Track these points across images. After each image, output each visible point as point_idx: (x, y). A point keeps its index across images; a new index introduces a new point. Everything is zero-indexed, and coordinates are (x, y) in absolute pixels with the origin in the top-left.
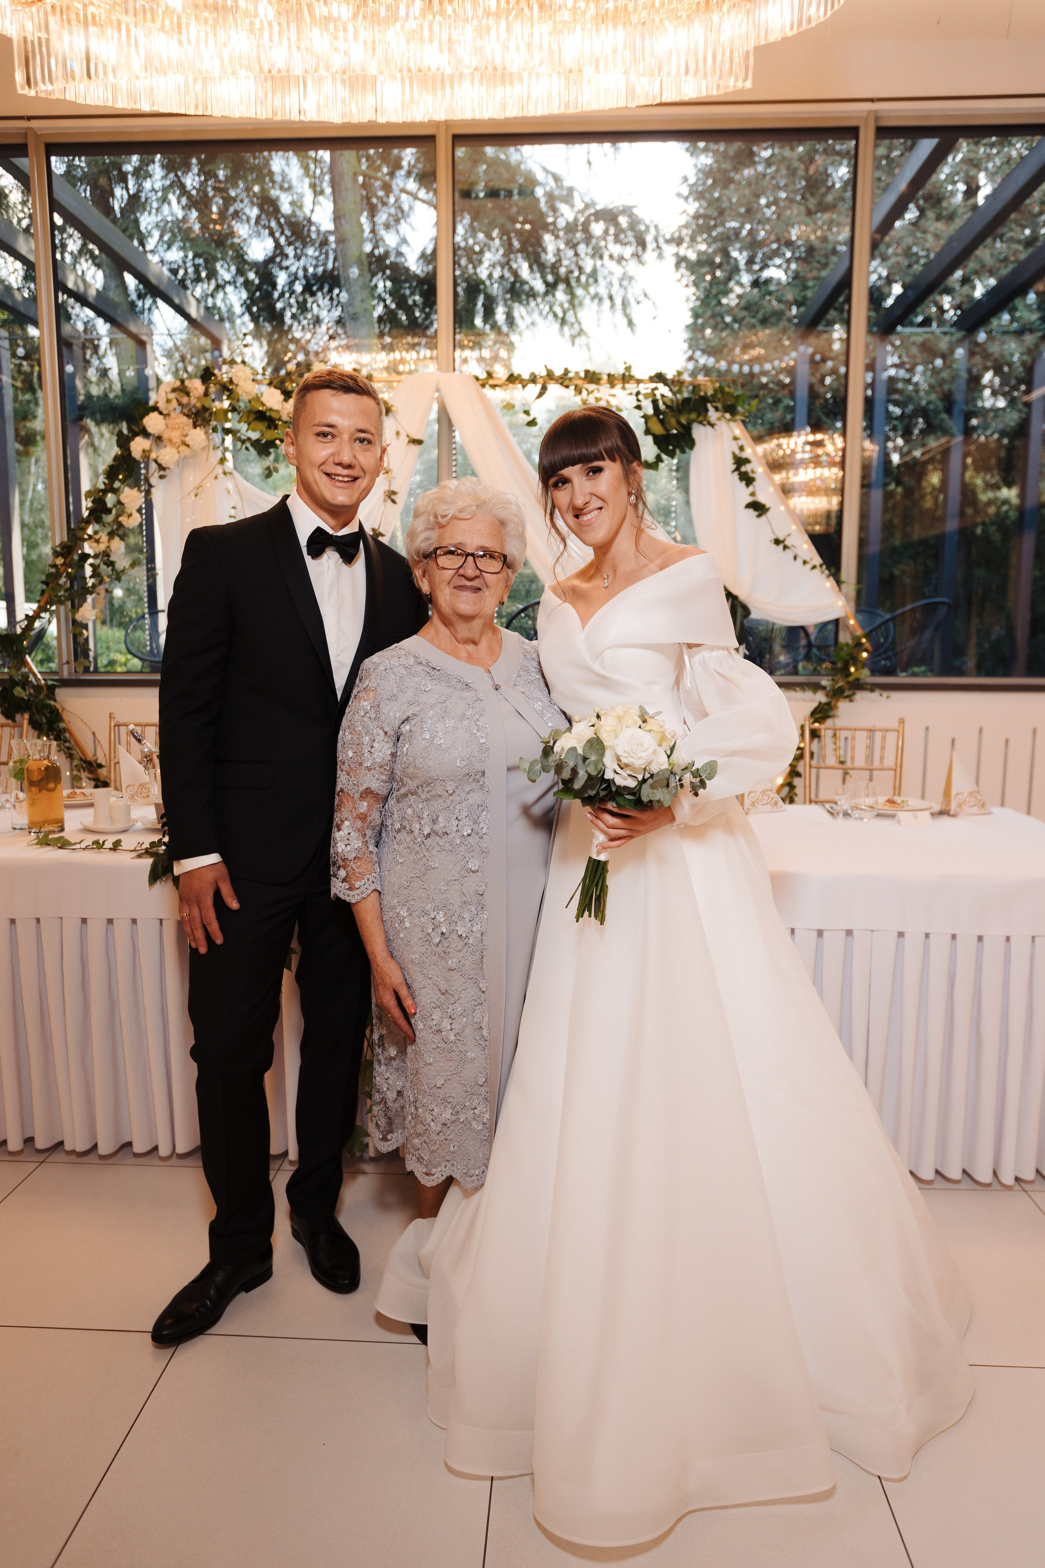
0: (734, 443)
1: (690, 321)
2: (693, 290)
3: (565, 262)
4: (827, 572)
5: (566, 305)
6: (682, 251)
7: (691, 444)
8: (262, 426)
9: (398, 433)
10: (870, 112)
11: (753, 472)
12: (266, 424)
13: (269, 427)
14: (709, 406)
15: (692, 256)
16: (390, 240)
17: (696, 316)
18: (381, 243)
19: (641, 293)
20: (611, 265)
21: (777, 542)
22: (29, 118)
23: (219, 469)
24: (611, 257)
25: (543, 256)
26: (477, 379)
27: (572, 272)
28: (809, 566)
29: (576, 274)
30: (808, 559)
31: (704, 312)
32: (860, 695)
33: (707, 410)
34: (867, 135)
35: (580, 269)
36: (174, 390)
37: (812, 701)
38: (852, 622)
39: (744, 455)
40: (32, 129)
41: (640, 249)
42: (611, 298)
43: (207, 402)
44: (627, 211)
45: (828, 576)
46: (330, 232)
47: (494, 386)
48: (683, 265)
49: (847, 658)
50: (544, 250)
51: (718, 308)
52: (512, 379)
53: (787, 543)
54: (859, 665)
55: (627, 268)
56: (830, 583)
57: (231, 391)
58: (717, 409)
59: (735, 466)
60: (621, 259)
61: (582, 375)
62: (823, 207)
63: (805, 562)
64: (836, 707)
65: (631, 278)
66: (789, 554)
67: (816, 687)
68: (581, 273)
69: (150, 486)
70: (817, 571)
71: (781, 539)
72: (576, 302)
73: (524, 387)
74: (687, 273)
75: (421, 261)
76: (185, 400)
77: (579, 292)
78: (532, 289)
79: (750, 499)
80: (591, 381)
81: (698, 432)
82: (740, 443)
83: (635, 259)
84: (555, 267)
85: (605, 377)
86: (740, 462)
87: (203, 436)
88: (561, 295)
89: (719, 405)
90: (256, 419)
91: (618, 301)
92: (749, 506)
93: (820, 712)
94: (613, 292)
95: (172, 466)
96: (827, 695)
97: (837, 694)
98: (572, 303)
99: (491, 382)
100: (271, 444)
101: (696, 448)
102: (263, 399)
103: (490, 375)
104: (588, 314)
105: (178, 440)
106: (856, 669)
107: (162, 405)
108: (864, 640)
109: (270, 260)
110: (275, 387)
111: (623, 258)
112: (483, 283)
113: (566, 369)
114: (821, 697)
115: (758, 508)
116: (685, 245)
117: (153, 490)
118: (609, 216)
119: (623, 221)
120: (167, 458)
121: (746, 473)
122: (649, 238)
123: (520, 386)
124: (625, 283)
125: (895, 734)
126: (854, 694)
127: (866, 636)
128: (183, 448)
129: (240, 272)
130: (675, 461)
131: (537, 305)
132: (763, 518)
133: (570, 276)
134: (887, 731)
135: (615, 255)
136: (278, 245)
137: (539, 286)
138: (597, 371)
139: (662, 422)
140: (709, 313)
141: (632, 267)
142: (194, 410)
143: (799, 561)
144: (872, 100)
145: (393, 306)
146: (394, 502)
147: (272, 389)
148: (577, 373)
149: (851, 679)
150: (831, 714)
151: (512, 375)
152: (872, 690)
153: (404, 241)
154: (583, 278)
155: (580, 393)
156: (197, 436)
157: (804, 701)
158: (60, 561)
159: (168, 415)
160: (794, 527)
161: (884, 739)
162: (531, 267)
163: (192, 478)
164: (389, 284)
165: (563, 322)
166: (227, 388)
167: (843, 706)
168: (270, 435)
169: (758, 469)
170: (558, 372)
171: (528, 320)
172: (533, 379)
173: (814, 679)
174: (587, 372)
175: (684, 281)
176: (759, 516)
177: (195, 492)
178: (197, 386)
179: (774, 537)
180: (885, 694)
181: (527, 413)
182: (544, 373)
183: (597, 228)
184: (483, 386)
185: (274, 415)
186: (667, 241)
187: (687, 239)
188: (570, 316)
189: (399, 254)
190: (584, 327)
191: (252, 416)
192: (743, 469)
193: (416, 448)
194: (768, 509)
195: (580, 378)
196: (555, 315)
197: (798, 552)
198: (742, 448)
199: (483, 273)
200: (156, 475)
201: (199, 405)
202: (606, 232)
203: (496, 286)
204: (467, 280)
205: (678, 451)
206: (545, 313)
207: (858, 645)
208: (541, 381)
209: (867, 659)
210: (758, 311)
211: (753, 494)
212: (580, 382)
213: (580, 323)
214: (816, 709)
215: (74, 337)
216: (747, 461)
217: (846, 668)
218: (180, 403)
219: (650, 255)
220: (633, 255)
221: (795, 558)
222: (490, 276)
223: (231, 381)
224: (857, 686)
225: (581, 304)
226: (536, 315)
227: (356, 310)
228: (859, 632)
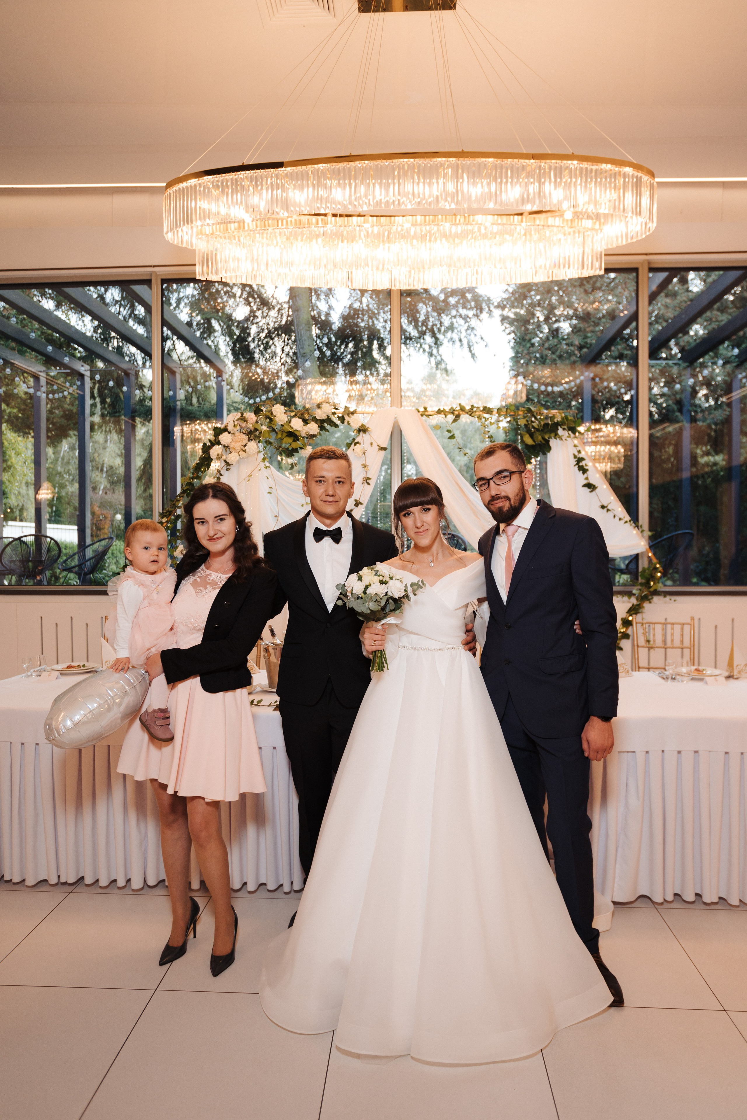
0: (575, 448)
1: (513, 355)
2: (513, 335)
3: (431, 319)
4: (633, 525)
5: (433, 345)
6: (506, 312)
7: (549, 449)
8: (290, 440)
9: (371, 444)
10: (644, 261)
11: (586, 465)
12: (293, 438)
13: (294, 441)
14: (559, 427)
15: (512, 316)
16: (322, 306)
17: (517, 353)
18: (315, 308)
19: (480, 337)
20: (461, 321)
21: (603, 507)
22: (154, 266)
23: (262, 465)
24: (461, 316)
25: (418, 315)
26: (419, 412)
27: (436, 325)
28: (623, 522)
29: (438, 326)
30: (622, 517)
31: (523, 351)
32: (656, 599)
33: (558, 429)
34: (644, 273)
35: (441, 323)
36: (238, 420)
37: (629, 602)
38: (650, 554)
39: (581, 456)
40: (155, 272)
41: (478, 311)
42: (460, 340)
43: (258, 427)
44: (471, 290)
45: (635, 527)
46: (285, 302)
47: (428, 416)
48: (506, 321)
49: (647, 576)
50: (419, 313)
51: (531, 349)
52: (439, 412)
53: (609, 507)
54: (656, 581)
55: (471, 323)
56: (635, 532)
57: (271, 420)
58: (564, 429)
59: (576, 463)
60: (466, 318)
61: (482, 409)
62: (594, 289)
63: (620, 519)
64: (643, 607)
65: (473, 329)
66: (611, 514)
67: (630, 594)
68: (441, 326)
69: (221, 475)
70: (628, 524)
71: (606, 505)
72: (439, 343)
73: (446, 416)
74: (508, 326)
75: (341, 320)
76: (244, 425)
77: (440, 336)
78: (410, 334)
79: (585, 482)
80: (487, 413)
81: (553, 443)
82: (578, 449)
83: (476, 318)
84: (425, 323)
85: (496, 411)
86: (580, 460)
87: (256, 446)
88: (428, 339)
89: (565, 427)
90: (287, 436)
91: (465, 342)
92: (585, 486)
93: (634, 609)
94: (462, 337)
95: (234, 464)
96: (637, 600)
97: (644, 598)
98: (436, 343)
99: (426, 413)
100: (296, 450)
101: (551, 452)
102: (291, 424)
103: (425, 408)
104: (446, 350)
105: (239, 448)
106: (654, 584)
107: (230, 428)
108: (658, 566)
109: (247, 319)
110: (299, 418)
111: (468, 317)
112: (379, 330)
113: (472, 406)
114: (634, 601)
115: (591, 487)
116: (507, 310)
117: (221, 477)
118: (461, 293)
119: (469, 296)
120: (232, 459)
121: (582, 466)
122: (484, 305)
123: (444, 416)
124: (469, 332)
125: (689, 626)
126: (652, 598)
127: (659, 564)
128: (241, 453)
129: (229, 327)
130: (539, 459)
131: (413, 344)
132: (594, 493)
133: (435, 327)
134: (683, 624)
135: (463, 315)
136: (252, 311)
137: (414, 333)
138: (491, 407)
139: (532, 436)
140: (526, 352)
141: (474, 322)
142: (249, 430)
143: (617, 518)
144: (646, 254)
145: (321, 345)
146: (368, 484)
147: (297, 418)
148: (478, 408)
149: (652, 589)
150: (640, 611)
151: (439, 409)
152: (665, 597)
153: (330, 307)
154: (443, 329)
155: (481, 419)
156: (252, 446)
157: (624, 602)
158: (164, 520)
159: (234, 434)
160: (612, 498)
161: (682, 629)
162: (410, 323)
163: (245, 470)
164: (318, 332)
165: (431, 354)
166: (270, 418)
167: (646, 605)
168: (295, 445)
169: (588, 464)
170: (468, 408)
171: (407, 353)
172: (452, 411)
173: (628, 589)
174: (485, 408)
175: (508, 331)
176: (592, 491)
177: (248, 478)
178: (251, 416)
179: (601, 504)
180: (674, 598)
181: (449, 431)
182: (458, 408)
183: (452, 300)
184: (422, 415)
185: (297, 433)
186: (495, 307)
187: (508, 306)
188: (435, 351)
189: (328, 315)
190: (443, 357)
191: (285, 434)
192: (581, 464)
193: (383, 453)
194: (596, 488)
195: (481, 411)
196: (424, 350)
197: (615, 513)
198: (579, 452)
199: (379, 325)
200: (225, 468)
201: (252, 428)
202: (458, 302)
203: (386, 333)
204: (367, 328)
205: (541, 453)
206: (417, 349)
207: (655, 569)
208: (456, 413)
209: (661, 577)
210: (557, 350)
211: (587, 479)
212: (481, 413)
213: (441, 356)
214: (631, 608)
215: (131, 369)
216: (582, 459)
217: (648, 583)
218: (241, 427)
219: (484, 315)
220: (474, 315)
221: (614, 517)
222: (385, 328)
223: (272, 414)
224: (656, 593)
225: (441, 344)
226: (412, 349)
227: (305, 351)
228: (655, 560)
